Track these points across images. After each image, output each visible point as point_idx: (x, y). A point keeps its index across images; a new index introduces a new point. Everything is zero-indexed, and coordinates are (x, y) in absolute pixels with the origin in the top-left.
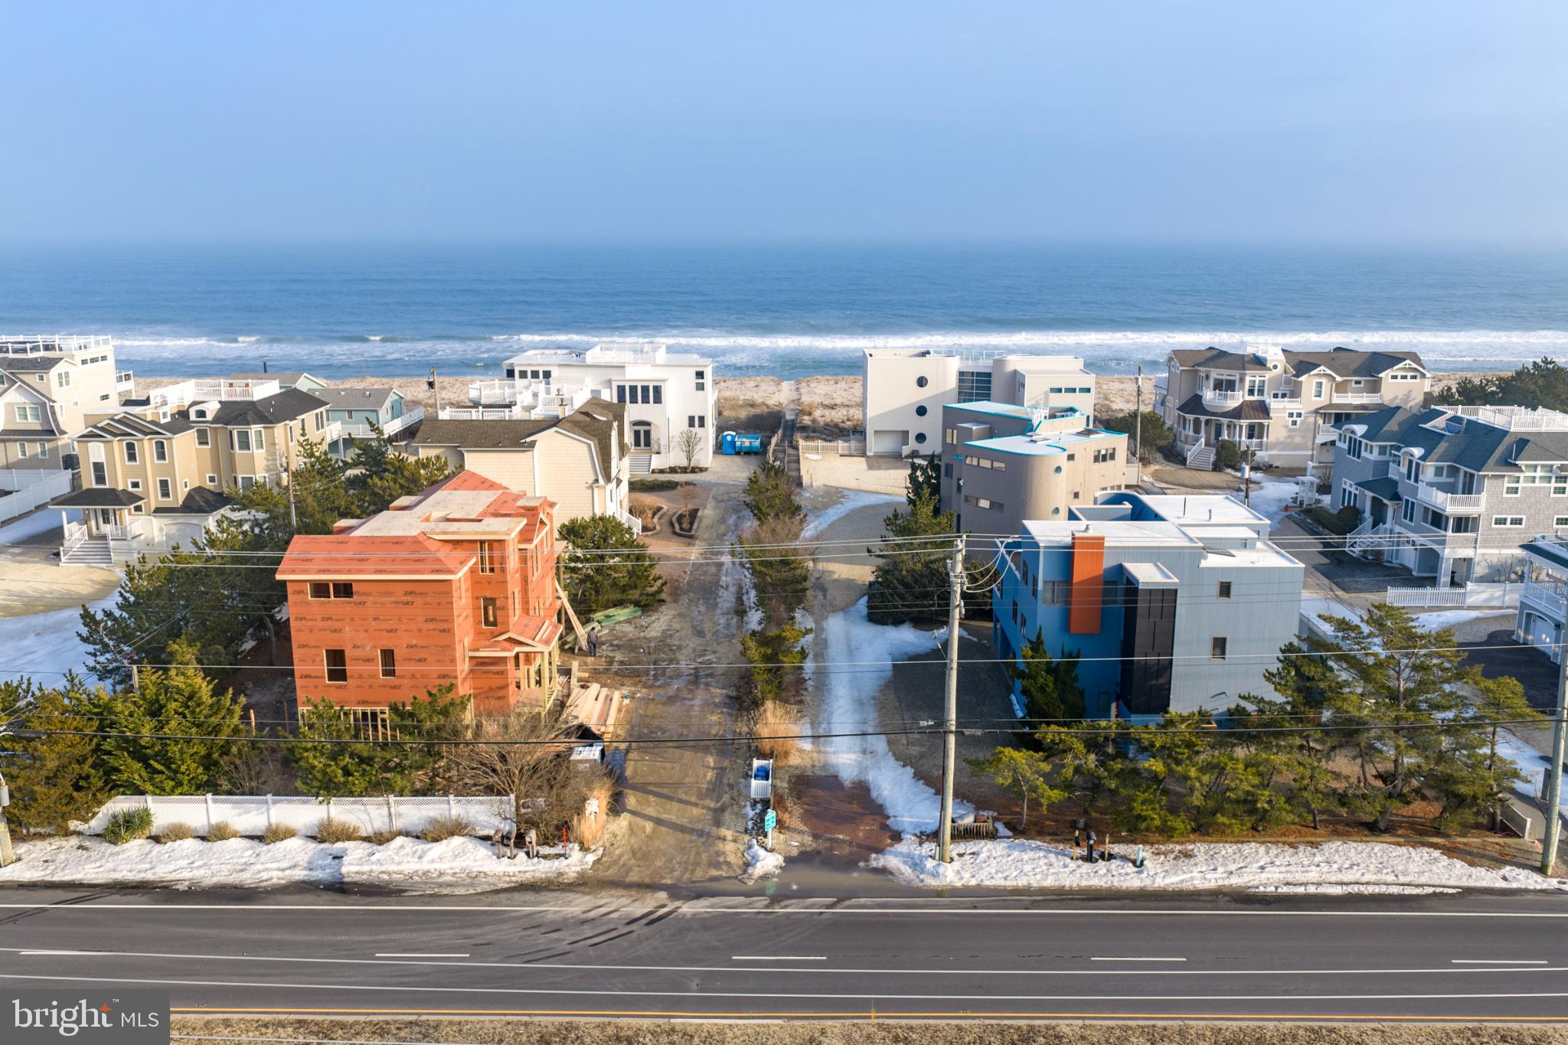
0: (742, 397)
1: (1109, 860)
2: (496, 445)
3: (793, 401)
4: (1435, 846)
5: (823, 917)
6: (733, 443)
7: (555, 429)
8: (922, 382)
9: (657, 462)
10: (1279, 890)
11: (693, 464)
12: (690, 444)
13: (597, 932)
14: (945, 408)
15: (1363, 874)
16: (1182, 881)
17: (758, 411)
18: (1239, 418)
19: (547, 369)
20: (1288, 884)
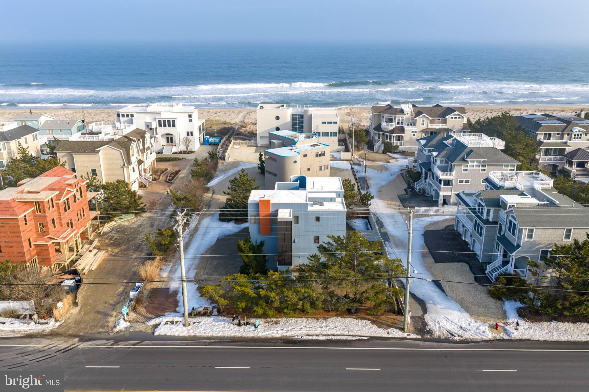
0: (222, 120)
1: (247, 325)
2: (85, 152)
3: (241, 121)
4: (369, 320)
5: (129, 349)
6: (208, 141)
7: (107, 145)
8: (278, 118)
9: (174, 149)
10: (302, 338)
11: (189, 150)
12: (187, 143)
13: (43, 356)
14: (269, 133)
15: (336, 331)
16: (269, 334)
17: (226, 126)
18: (393, 133)
19: (132, 114)
20: (308, 335)
